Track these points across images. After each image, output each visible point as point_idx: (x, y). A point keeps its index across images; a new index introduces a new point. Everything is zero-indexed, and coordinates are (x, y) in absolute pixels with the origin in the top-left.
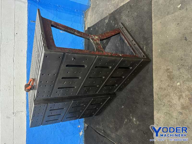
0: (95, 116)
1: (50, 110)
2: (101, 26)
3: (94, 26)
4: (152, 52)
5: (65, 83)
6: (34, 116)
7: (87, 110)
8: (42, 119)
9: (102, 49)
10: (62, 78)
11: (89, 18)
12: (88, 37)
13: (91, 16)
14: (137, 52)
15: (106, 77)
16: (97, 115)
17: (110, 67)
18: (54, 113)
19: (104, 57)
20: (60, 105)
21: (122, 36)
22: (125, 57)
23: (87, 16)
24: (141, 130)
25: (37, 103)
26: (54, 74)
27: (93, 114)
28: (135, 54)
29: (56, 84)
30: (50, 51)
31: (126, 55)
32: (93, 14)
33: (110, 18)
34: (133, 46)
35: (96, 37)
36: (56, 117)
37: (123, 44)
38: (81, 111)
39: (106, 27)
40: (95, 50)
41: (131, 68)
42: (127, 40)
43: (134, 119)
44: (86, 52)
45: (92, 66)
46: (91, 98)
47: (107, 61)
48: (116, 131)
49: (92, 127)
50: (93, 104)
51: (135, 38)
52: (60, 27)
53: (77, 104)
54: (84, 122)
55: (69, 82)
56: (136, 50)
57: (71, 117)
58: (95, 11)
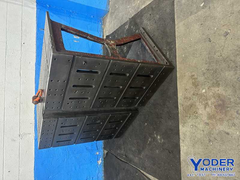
1: (61, 127)
2: (120, 33)
3: (113, 33)
4: (176, 58)
5: (77, 93)
6: (43, 133)
7: (105, 130)
8: (52, 138)
10: (74, 86)
11: (107, 25)
12: (103, 42)
13: (110, 22)
14: (159, 59)
16: (117, 137)
17: (128, 75)
18: (66, 130)
19: (119, 61)
20: (72, 120)
21: (143, 41)
22: (144, 63)
23: (105, 23)
24: (166, 149)
25: (46, 117)
26: (64, 81)
27: (113, 135)
28: (157, 61)
29: (67, 92)
30: (59, 53)
32: (112, 20)
33: (130, 23)
34: (155, 53)
35: (112, 42)
36: (68, 137)
37: (145, 51)
38: (98, 130)
39: (126, 34)
40: (110, 55)
41: (152, 76)
42: (148, 46)
43: (159, 137)
45: (106, 73)
46: (108, 113)
47: (123, 66)
48: (139, 154)
50: (111, 122)
51: (157, 44)
52: (71, 31)
53: (92, 121)
54: (103, 148)
55: (81, 92)
56: (158, 57)
57: (87, 138)
58: (114, 16)
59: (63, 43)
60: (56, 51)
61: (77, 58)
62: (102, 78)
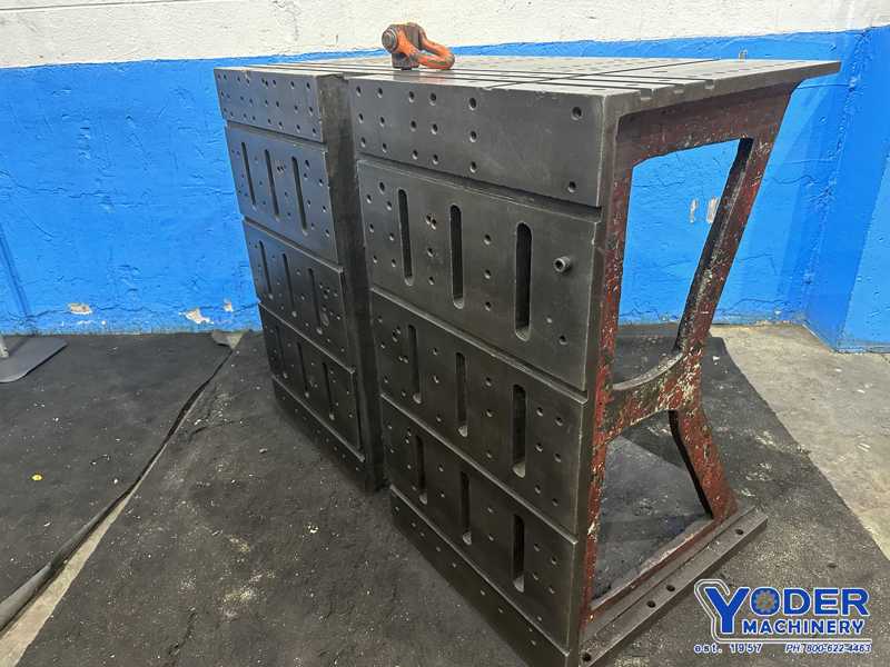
0: (275, 382)
1: (294, 159)
2: (735, 408)
3: (734, 369)
5: (429, 228)
6: (267, 83)
7: (299, 344)
8: (254, 123)
9: (622, 426)
10: (455, 211)
11: (771, 343)
12: (689, 345)
13: (788, 358)
14: (608, 617)
15: (468, 445)
16: (279, 392)
17: (520, 472)
18: (285, 179)
19: (581, 437)
20: (322, 205)
21: (697, 532)
22: (580, 559)
23: (782, 332)
24: (189, 633)
25: (331, 90)
26: (474, 165)
27: (282, 376)
28: (597, 609)
29: (425, 178)
30: (609, 131)
31: (592, 560)
32: (797, 367)
33: (785, 457)
34: (641, 592)
35: (688, 390)
36: (263, 191)
37: (650, 536)
38: (294, 314)
39: (733, 434)
40: (618, 387)
41: (520, 587)
42: (672, 558)
43: (247, 595)
44: (607, 332)
45: (524, 369)
46: (359, 363)
47: (558, 455)
48: (194, 492)
49: (224, 372)
50: (326, 372)
52: (737, 190)
53: (326, 292)
54: (251, 331)
55: (435, 248)
56: (617, 610)
57: (266, 269)
58: (813, 375)
59: (672, 149)
60: (620, 114)
61: (589, 227)
62: (498, 349)
